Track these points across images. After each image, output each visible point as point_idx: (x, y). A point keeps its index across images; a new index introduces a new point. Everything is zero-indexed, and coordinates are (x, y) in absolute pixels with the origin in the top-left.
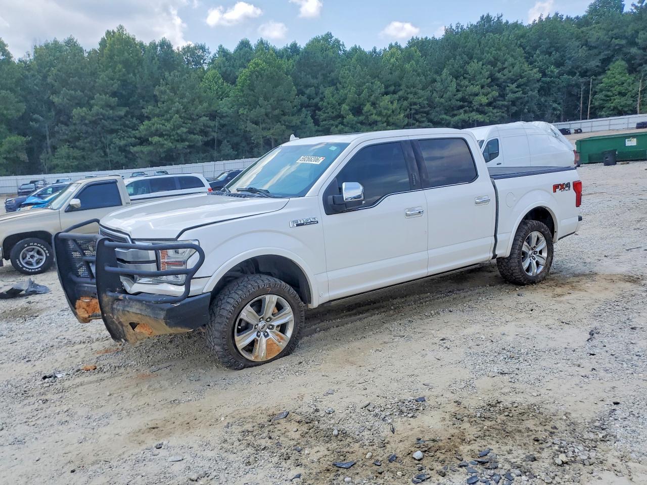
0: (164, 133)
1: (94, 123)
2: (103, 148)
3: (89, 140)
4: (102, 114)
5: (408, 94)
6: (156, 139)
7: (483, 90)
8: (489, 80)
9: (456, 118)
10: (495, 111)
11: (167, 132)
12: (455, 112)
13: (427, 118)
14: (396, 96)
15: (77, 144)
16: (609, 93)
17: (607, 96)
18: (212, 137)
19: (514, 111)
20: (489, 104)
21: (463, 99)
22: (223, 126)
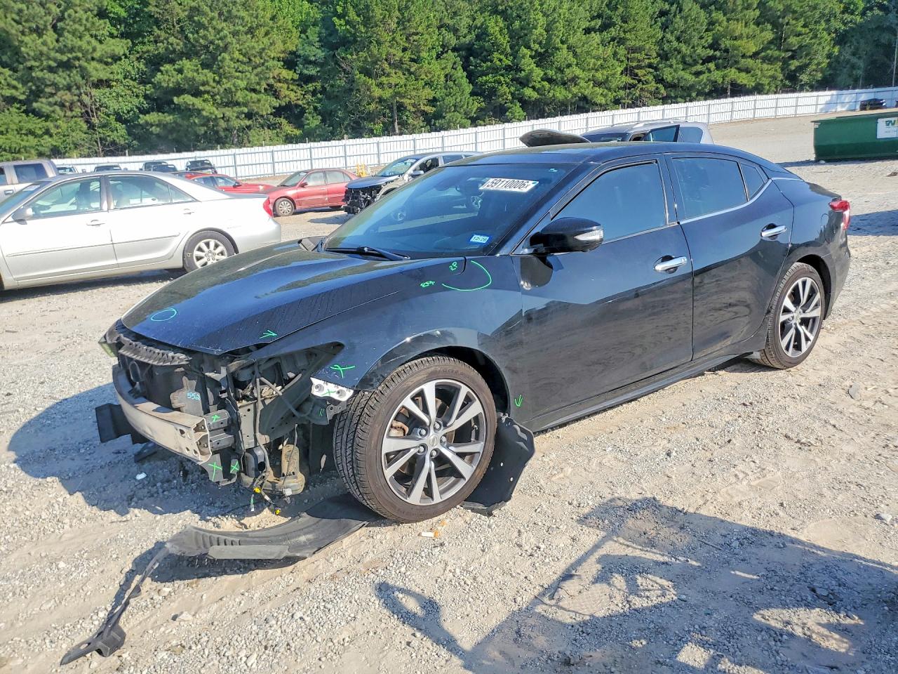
0: (202, 88)
1: (67, 66)
2: (87, 116)
3: (57, 98)
4: (80, 49)
5: (625, 32)
6: (187, 99)
7: (747, 30)
8: (757, 13)
9: (704, 77)
10: (765, 66)
11: (207, 88)
12: (699, 67)
13: (654, 77)
14: (607, 35)
15: (35, 105)
18: (287, 99)
19: (793, 68)
20: (755, 55)
21: (714, 46)
22: (306, 79)
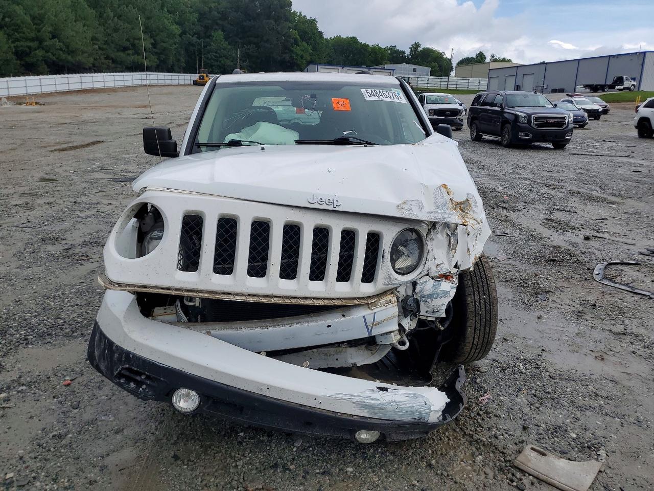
16: (217, 55)
17: (215, 56)
